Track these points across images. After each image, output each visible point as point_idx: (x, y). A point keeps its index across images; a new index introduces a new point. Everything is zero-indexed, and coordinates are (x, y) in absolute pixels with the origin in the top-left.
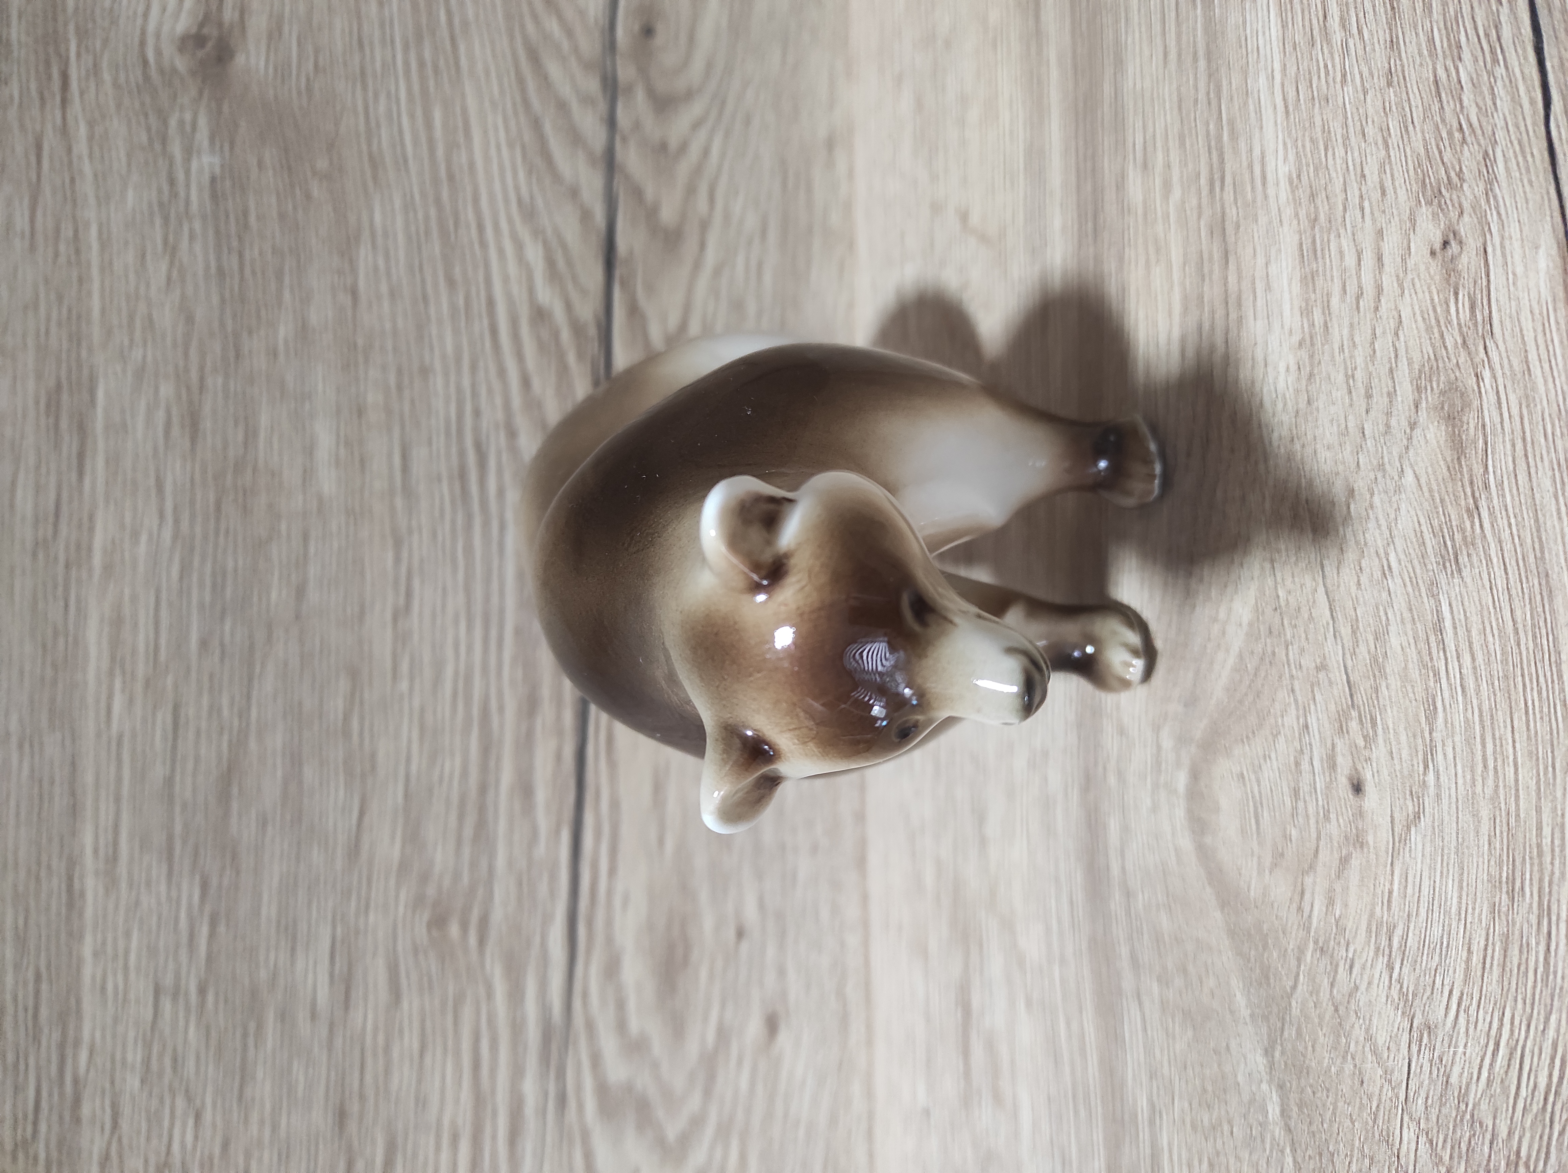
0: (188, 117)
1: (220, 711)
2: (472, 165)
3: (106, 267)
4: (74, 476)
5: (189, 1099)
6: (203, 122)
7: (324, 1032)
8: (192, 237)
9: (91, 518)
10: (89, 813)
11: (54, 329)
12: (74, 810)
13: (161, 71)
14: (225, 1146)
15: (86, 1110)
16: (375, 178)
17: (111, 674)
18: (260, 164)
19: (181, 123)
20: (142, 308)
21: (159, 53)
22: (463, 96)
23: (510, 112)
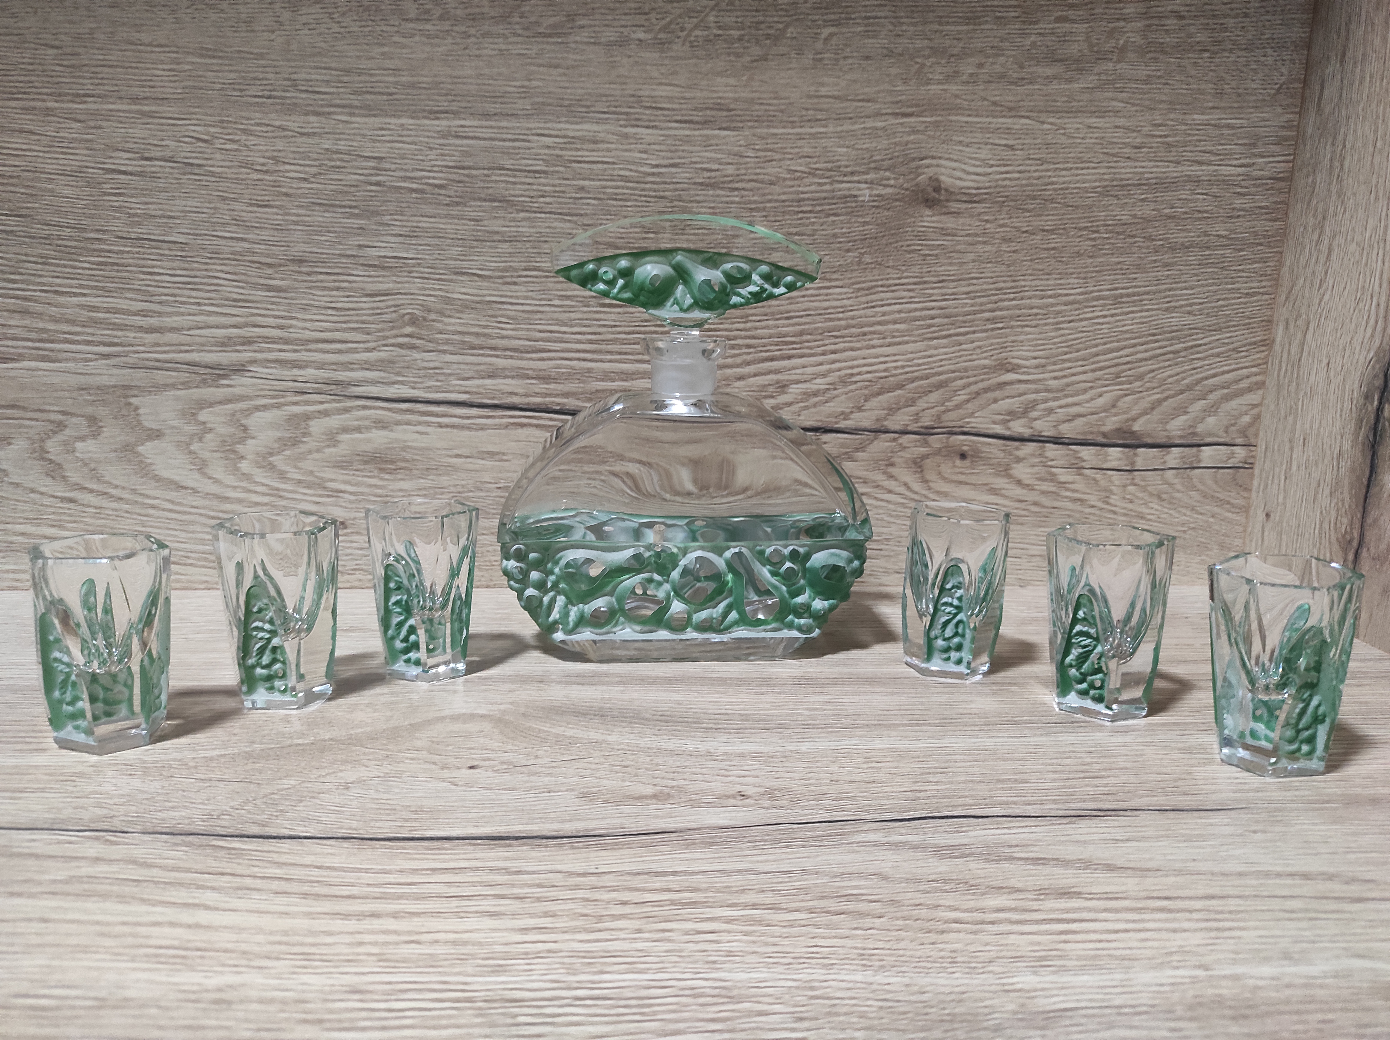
0: (892, 182)
1: (543, 196)
2: (873, 347)
3: (800, 137)
4: (679, 118)
5: (314, 175)
6: (889, 190)
7: (349, 252)
8: (820, 184)
9: (654, 127)
10: (484, 123)
11: (763, 107)
12: (486, 116)
13: (917, 168)
14: (287, 195)
15: (312, 118)
16: (863, 289)
17: (565, 137)
18: (865, 223)
19: (888, 179)
20: (777, 157)
21: (928, 166)
22: (916, 342)
23: (907, 369)
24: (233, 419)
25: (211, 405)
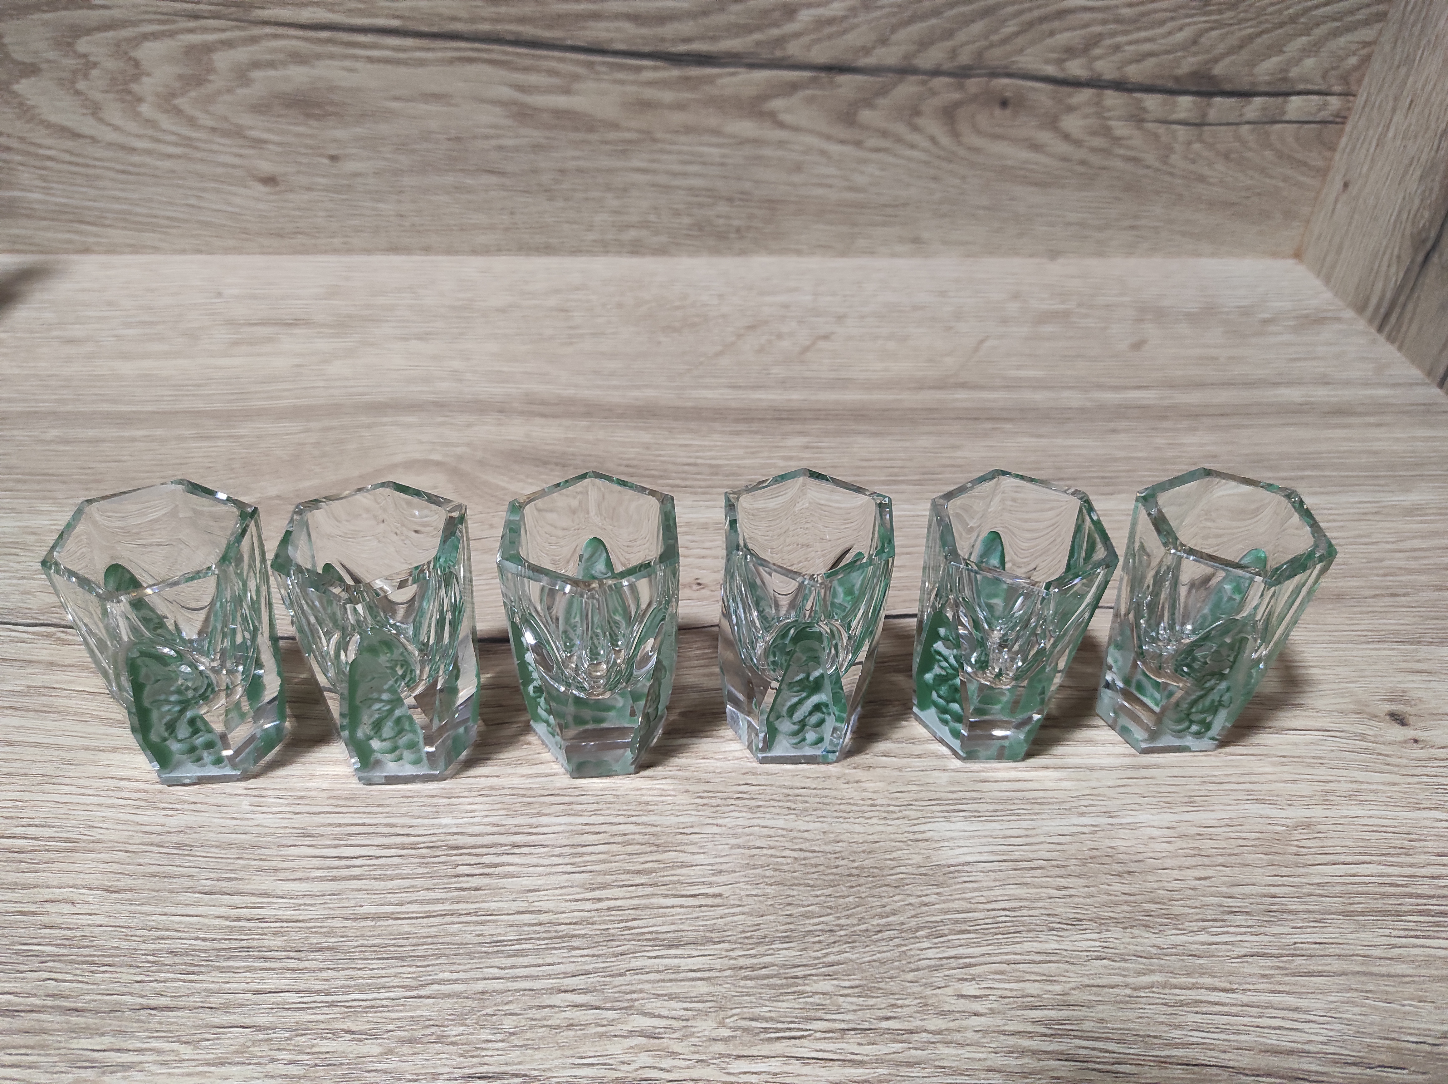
24: (120, 50)
25: (89, 31)
